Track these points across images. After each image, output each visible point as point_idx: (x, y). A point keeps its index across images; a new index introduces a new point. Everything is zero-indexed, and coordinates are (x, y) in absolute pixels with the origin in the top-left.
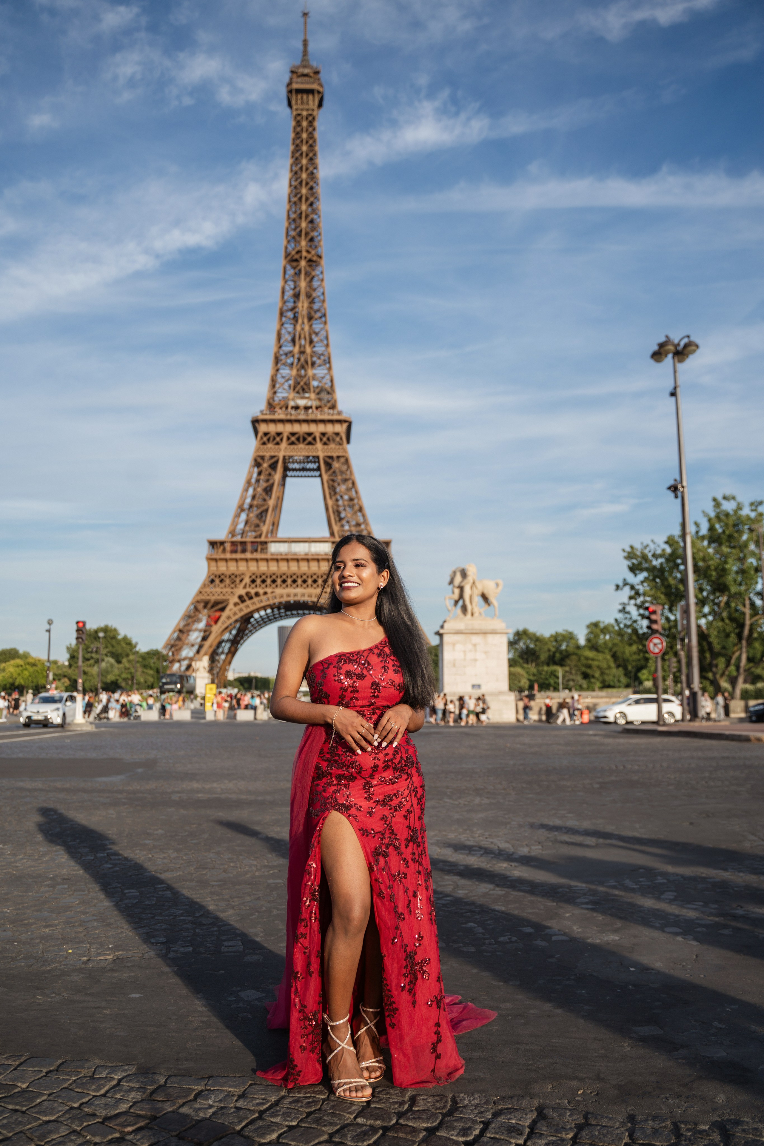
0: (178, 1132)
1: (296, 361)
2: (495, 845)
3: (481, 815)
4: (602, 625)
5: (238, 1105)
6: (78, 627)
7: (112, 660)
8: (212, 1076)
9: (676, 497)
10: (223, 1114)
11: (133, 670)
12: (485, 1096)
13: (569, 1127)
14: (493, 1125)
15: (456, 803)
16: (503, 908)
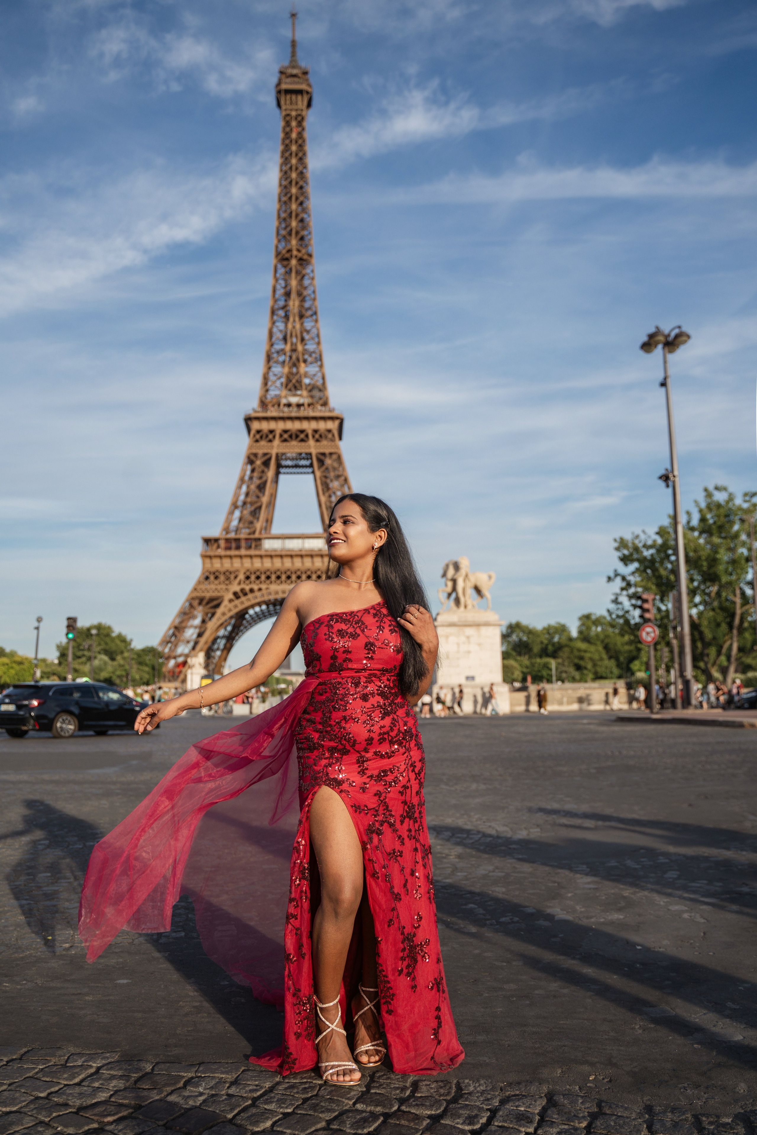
0: (165, 1121)
1: (288, 359)
2: (493, 828)
3: (478, 800)
4: (593, 617)
5: (230, 1092)
6: (68, 622)
7: (105, 658)
8: (203, 1063)
9: (668, 486)
10: (214, 1102)
11: (127, 667)
12: (491, 1083)
13: (581, 1115)
14: (501, 1113)
15: (453, 789)
16: (504, 890)
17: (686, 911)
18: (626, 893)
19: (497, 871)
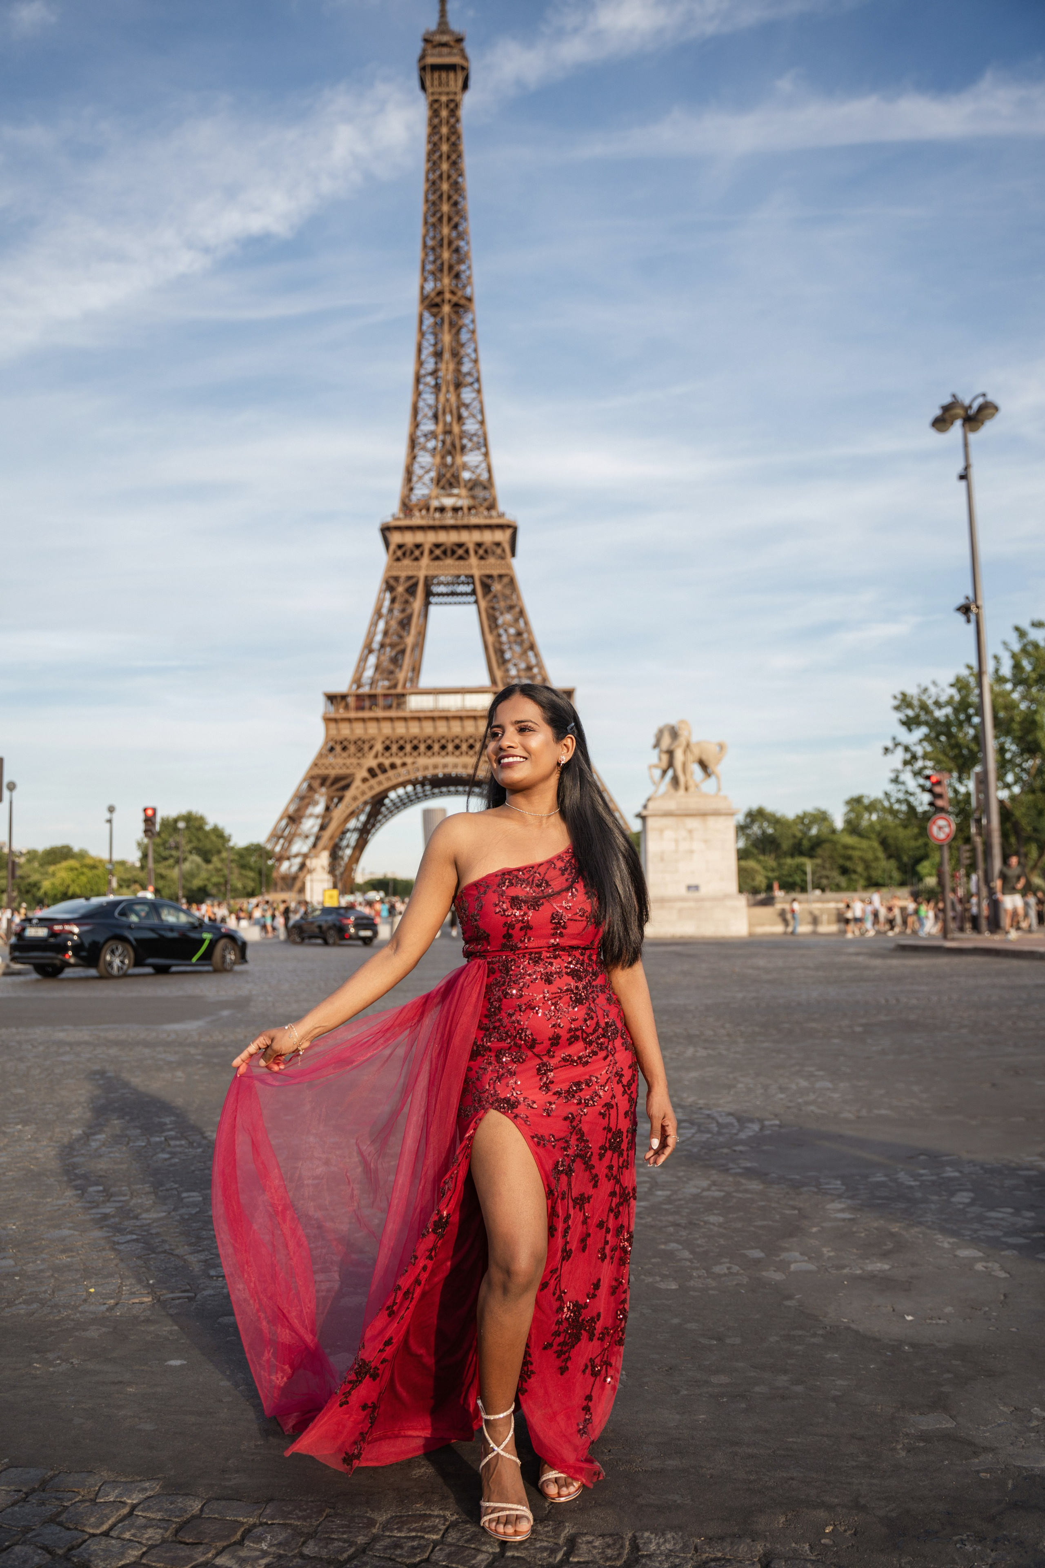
1: (440, 445)
3: (693, 1074)
4: (866, 801)
6: (146, 815)
7: (197, 859)
8: (272, 1500)
9: (968, 621)
11: (226, 872)
16: (721, 1219)
17: (981, 1259)
18: (895, 1228)
19: (713, 1188)
